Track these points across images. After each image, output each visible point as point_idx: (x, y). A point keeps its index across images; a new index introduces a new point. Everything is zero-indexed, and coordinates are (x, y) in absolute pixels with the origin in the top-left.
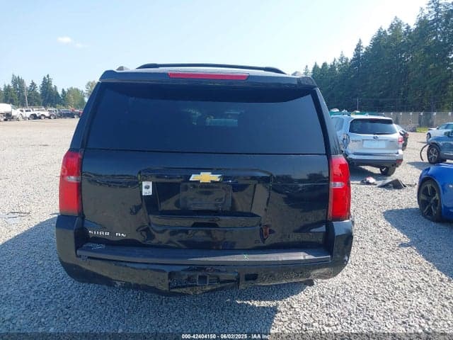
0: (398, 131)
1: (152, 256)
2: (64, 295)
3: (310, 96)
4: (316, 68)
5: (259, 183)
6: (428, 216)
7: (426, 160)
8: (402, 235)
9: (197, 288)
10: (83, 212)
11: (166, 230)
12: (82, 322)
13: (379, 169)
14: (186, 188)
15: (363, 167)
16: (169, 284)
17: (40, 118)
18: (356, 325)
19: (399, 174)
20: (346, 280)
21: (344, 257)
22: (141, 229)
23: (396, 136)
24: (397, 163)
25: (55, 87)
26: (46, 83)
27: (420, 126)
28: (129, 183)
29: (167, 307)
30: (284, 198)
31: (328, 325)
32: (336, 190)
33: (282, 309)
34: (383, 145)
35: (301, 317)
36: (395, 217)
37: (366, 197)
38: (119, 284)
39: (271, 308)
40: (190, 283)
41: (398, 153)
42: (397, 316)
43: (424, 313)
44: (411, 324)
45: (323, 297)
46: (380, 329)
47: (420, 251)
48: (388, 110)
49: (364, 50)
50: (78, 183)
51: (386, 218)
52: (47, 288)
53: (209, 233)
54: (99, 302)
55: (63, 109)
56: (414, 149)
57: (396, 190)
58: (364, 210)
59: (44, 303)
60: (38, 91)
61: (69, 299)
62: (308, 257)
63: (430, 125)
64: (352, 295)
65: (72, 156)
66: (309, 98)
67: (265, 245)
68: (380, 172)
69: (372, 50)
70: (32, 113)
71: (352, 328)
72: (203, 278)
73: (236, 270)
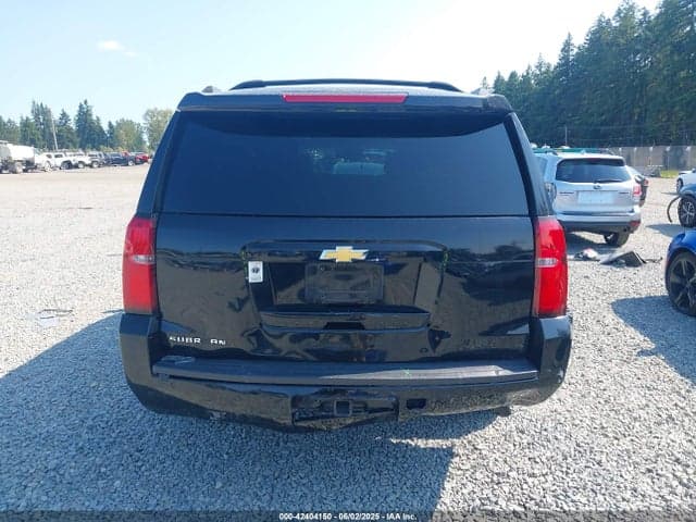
0: (633, 177)
1: (267, 374)
2: (132, 433)
3: (502, 126)
4: (499, 81)
5: (425, 260)
6: (683, 309)
7: (676, 221)
8: (642, 338)
9: (332, 420)
10: (159, 309)
11: (285, 334)
12: (161, 472)
13: (602, 237)
14: (314, 271)
15: (577, 233)
16: (293, 415)
17: (76, 167)
18: (574, 475)
19: (634, 243)
20: (557, 406)
21: (558, 372)
22: (250, 332)
23: (630, 185)
24: (631, 226)
25: (98, 119)
26: (84, 114)
27: (666, 168)
28: (223, 266)
29: (286, 448)
30: (463, 284)
31: (533, 475)
32: (545, 271)
33: (461, 452)
34: (608, 199)
35: (491, 464)
36: (631, 310)
37: (583, 280)
38: (217, 415)
39: (444, 450)
40: (324, 412)
41: (632, 211)
42: (638, 460)
43: (679, 456)
44: (660, 472)
45: (523, 432)
46: (612, 480)
47: (671, 361)
48: (615, 144)
49: (576, 50)
50: (151, 266)
51: (616, 312)
52: (107, 423)
53: (347, 338)
54: (185, 443)
55: (111, 153)
56: (657, 204)
57: (631, 269)
58: (581, 300)
59: (103, 444)
60: (72, 125)
61: (141, 437)
62: (503, 372)
63: (681, 167)
64: (567, 429)
65: (140, 225)
66: (501, 129)
67: (436, 355)
68: (604, 242)
69: (588, 49)
70: (65, 159)
71: (568, 480)
72: (343, 406)
73: (393, 393)
